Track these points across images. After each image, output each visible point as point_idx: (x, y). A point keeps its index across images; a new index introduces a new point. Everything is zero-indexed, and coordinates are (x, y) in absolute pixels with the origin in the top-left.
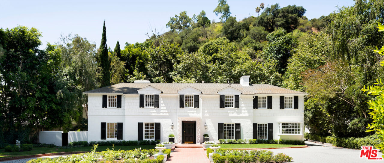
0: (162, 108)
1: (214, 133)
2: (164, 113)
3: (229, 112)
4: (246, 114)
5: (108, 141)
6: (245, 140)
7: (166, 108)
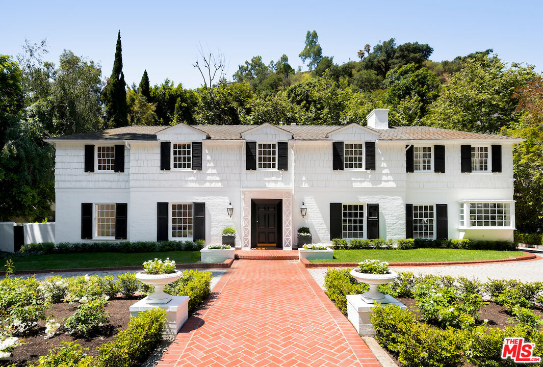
0: (209, 171)
1: (320, 225)
2: (213, 181)
3: (353, 179)
4: (390, 182)
5: (95, 242)
6: (391, 240)
7: (218, 172)
